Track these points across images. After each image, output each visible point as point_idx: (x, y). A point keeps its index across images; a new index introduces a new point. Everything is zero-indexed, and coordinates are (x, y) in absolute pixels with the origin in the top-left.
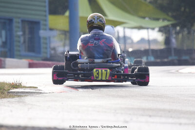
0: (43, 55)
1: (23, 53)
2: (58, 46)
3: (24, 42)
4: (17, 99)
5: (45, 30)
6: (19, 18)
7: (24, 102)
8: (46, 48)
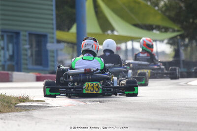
0: (50, 68)
1: (30, 66)
2: (66, 59)
3: (32, 55)
4: (24, 113)
5: (53, 42)
6: (26, 31)
7: (31, 116)
8: (54, 61)
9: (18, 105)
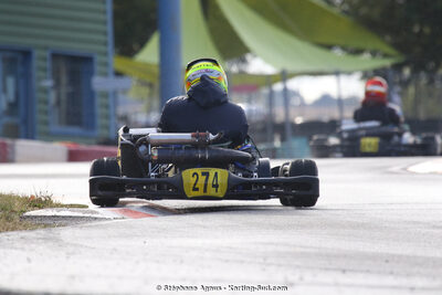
0: (100, 133)
1: (55, 128)
2: (136, 113)
3: (58, 103)
4: (42, 232)
5: (105, 75)
6: (46, 48)
7: (57, 240)
8: (107, 117)
9: (27, 214)
